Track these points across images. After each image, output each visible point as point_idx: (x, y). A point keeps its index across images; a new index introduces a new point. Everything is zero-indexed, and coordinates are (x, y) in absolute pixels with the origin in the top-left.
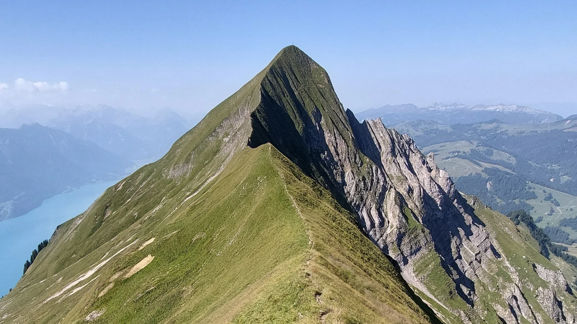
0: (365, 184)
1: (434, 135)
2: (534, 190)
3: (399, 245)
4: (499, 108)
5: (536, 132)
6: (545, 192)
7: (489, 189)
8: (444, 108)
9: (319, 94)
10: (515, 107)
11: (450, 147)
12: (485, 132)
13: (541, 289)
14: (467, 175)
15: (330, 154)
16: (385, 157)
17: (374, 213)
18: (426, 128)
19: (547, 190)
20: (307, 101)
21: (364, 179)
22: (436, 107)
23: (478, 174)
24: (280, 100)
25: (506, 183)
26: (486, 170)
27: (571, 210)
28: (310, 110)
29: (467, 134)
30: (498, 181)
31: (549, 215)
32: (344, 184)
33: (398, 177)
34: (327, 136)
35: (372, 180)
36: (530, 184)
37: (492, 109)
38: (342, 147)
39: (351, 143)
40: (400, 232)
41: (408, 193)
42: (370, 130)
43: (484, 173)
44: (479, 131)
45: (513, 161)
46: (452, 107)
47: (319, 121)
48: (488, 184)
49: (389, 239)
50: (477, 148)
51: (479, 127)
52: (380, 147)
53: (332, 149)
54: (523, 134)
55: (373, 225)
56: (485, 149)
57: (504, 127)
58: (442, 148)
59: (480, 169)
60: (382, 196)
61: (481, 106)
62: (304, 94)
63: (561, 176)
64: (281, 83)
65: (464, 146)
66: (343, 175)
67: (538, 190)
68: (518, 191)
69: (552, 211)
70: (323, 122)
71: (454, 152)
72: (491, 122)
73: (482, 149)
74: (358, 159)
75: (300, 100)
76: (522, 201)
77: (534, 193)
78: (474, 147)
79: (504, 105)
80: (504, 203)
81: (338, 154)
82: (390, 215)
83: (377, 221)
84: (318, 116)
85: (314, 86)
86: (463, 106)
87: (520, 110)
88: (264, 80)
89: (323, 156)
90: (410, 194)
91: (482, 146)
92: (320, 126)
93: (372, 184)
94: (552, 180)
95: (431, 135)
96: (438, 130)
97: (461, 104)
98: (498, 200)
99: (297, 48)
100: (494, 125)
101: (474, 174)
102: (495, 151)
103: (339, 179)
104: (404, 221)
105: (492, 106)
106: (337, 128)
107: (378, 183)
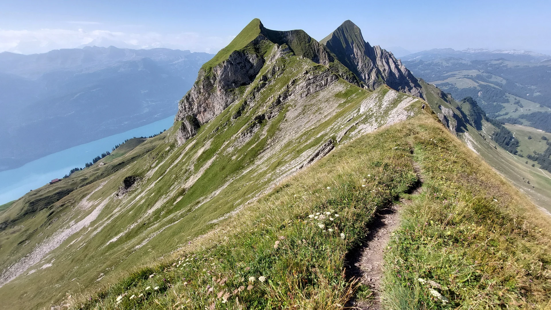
0: (365, 66)
1: (458, 66)
2: (509, 98)
3: (373, 86)
4: (512, 52)
5: (528, 66)
6: (516, 99)
7: (479, 96)
8: (473, 52)
9: (354, 36)
10: (522, 52)
11: (465, 72)
12: (491, 66)
13: (439, 114)
14: (468, 88)
15: (354, 55)
16: (378, 59)
17: (367, 75)
18: (455, 62)
19: (518, 98)
20: (349, 38)
21: (365, 64)
22: (468, 51)
23: (475, 87)
24: (339, 37)
25: (491, 93)
26: (480, 86)
27: (529, 110)
28: (350, 41)
29: (479, 66)
30: (486, 92)
31: (513, 112)
32: (358, 65)
33: (381, 66)
34: (355, 50)
35: (369, 65)
36: (507, 94)
37: (506, 52)
38: (359, 53)
39: (363, 52)
40: (374, 82)
41: (383, 71)
42: (375, 49)
43: (479, 87)
44: (488, 65)
45: (504, 82)
46: (479, 51)
47: (352, 45)
48: (480, 92)
49: (370, 84)
50: (481, 74)
51: (490, 62)
52: (377, 55)
53: (355, 54)
54: (518, 68)
55: (365, 78)
56: (487, 74)
57: (506, 63)
58: (459, 73)
59: (477, 84)
60: (371, 70)
61: (499, 50)
62: (349, 36)
63: (535, 92)
64: (341, 32)
65: (474, 73)
66: (358, 62)
67: (512, 98)
68: (498, 98)
69: (516, 110)
70: (354, 45)
71: (465, 75)
72: (498, 60)
73: (485, 74)
74: (364, 58)
75: (347, 38)
76: (499, 103)
77: (508, 99)
78: (480, 73)
79: (515, 50)
80: (486, 104)
81: (357, 56)
82: (373, 77)
83: (367, 77)
84: (352, 43)
85: (353, 33)
86: (487, 50)
87: (526, 53)
88: (335, 31)
89: (351, 56)
90: (384, 71)
91: (485, 73)
92: (353, 46)
93: (368, 66)
94: (528, 95)
95: (457, 66)
96: (462, 63)
97: (486, 49)
98: (483, 102)
99: (350, 21)
100: (500, 61)
101: (472, 87)
102: (493, 76)
103: (356, 64)
104: (377, 78)
105: (507, 50)
106: (359, 47)
107: (371, 66)
